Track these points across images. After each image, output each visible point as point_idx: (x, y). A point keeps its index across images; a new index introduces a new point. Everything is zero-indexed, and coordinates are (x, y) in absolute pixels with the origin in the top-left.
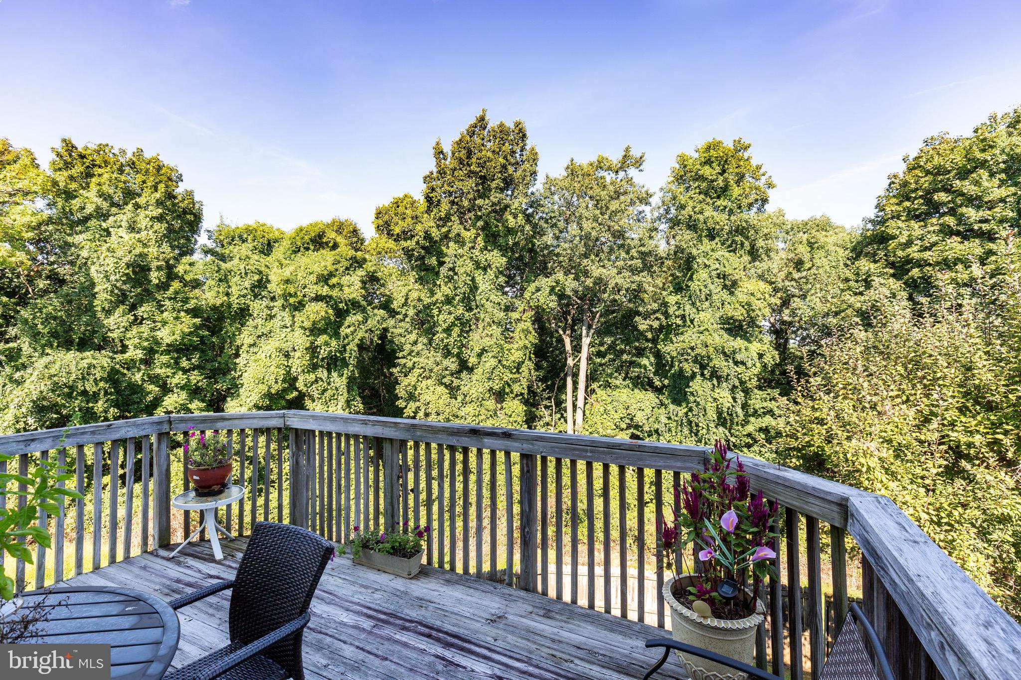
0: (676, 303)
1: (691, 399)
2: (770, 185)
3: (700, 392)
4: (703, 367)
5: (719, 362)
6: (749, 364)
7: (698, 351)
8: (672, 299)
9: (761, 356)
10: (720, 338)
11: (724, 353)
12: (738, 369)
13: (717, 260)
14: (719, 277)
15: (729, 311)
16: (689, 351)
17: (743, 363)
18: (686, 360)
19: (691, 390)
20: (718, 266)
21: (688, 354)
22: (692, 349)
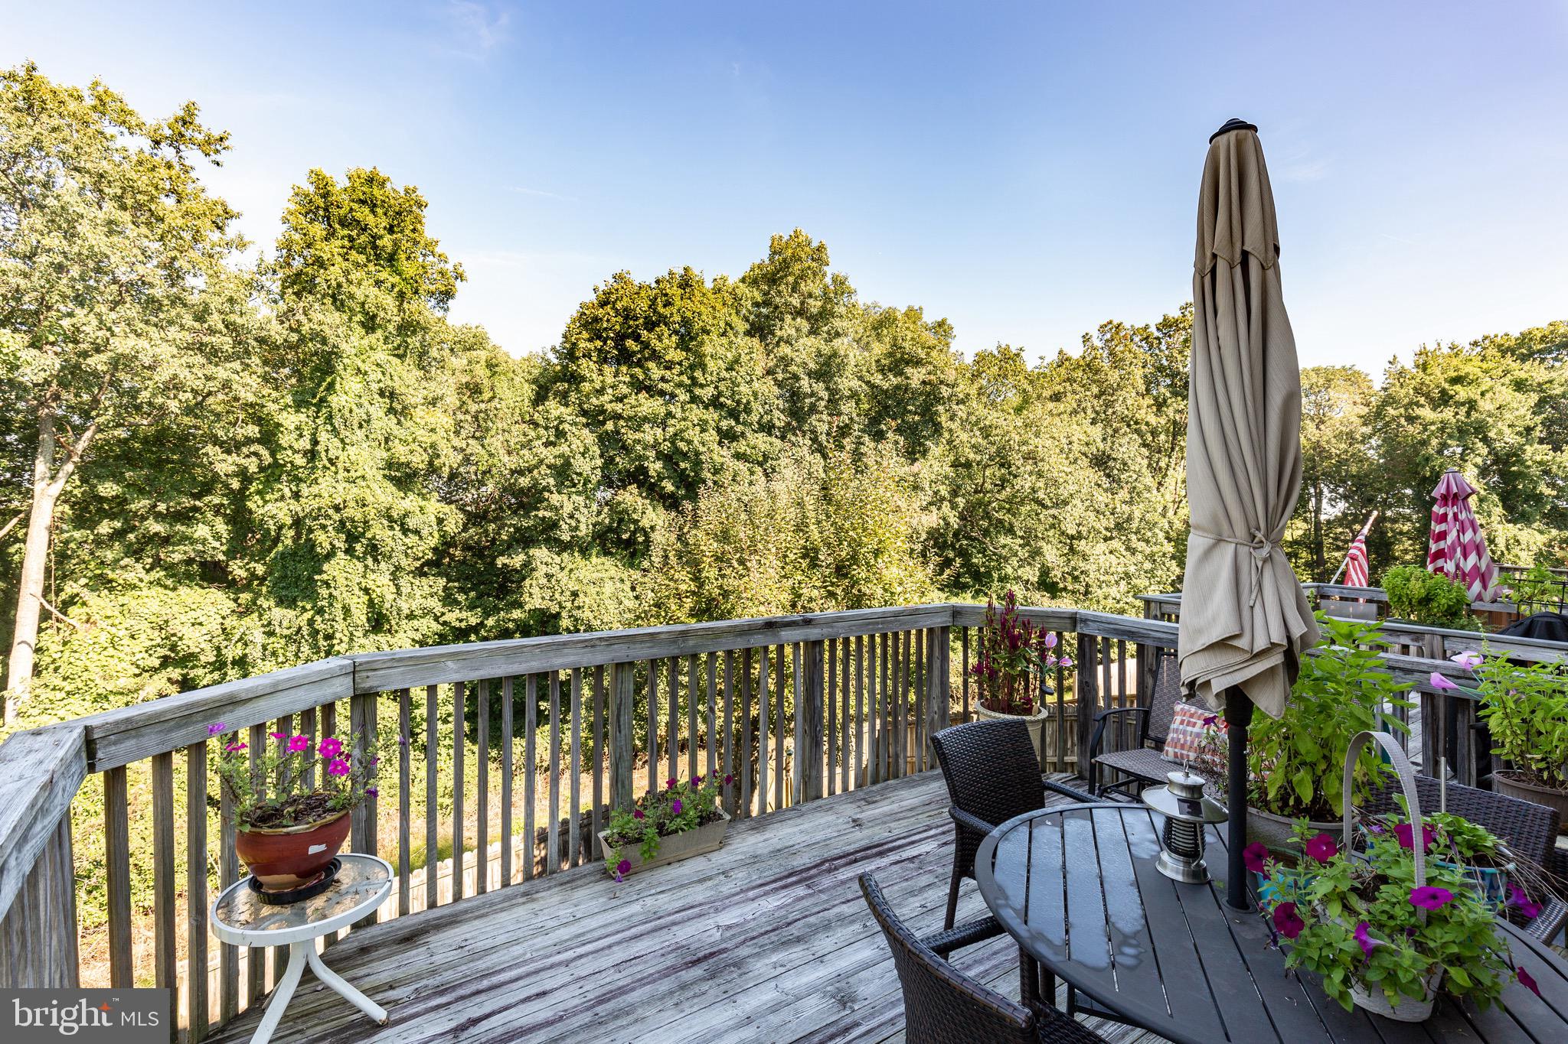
0: (298, 428)
1: (324, 592)
2: (460, 276)
3: (341, 581)
4: (352, 538)
5: (380, 531)
6: (425, 533)
7: (348, 513)
8: (290, 420)
9: (440, 521)
10: (384, 495)
11: (390, 519)
12: (407, 541)
13: (378, 365)
14: (382, 394)
15: (401, 452)
16: (331, 512)
17: (417, 532)
18: (323, 527)
19: (325, 577)
20: (380, 376)
21: (328, 517)
22: (337, 509)
